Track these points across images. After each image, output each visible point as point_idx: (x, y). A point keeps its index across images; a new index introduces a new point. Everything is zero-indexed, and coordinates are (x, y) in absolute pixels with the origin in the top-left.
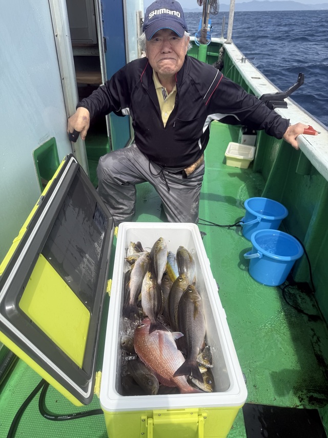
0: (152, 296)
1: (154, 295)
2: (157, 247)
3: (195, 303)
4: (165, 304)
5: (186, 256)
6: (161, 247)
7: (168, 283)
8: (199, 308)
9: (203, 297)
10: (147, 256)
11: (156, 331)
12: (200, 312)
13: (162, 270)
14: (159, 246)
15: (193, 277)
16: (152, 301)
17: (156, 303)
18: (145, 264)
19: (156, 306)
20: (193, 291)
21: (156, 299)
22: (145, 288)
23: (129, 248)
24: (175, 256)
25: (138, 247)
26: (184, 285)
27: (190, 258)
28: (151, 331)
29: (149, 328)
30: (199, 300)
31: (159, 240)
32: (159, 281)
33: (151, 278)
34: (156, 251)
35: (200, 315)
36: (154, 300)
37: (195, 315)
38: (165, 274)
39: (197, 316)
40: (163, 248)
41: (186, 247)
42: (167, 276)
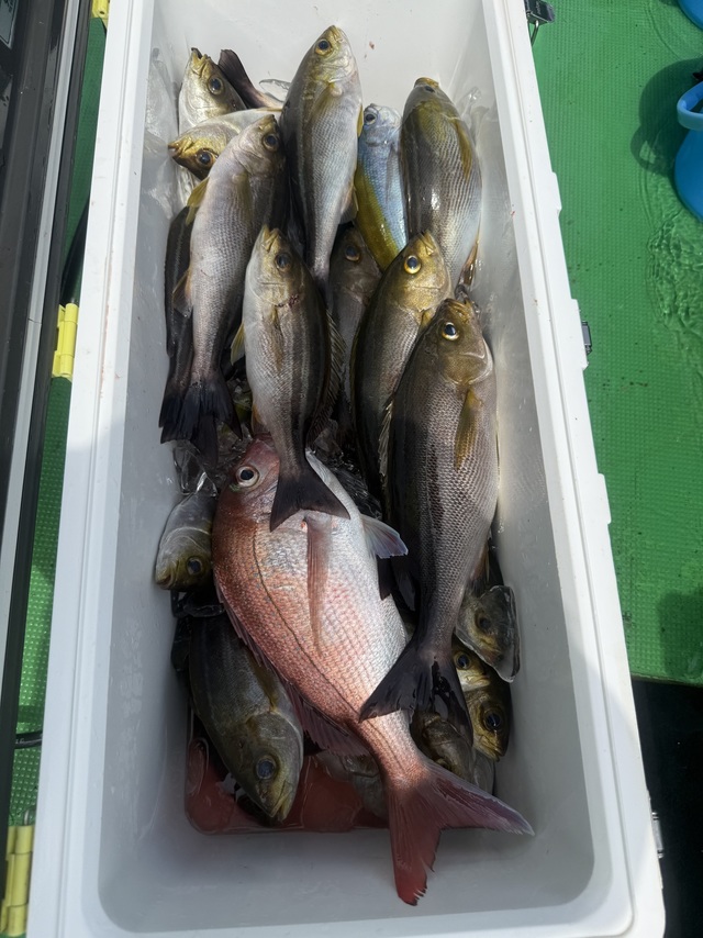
0: (289, 341)
1: (297, 338)
2: (312, 85)
3: (465, 393)
4: (344, 371)
5: (444, 140)
6: (330, 85)
7: (356, 270)
8: (482, 415)
9: (501, 358)
10: (267, 138)
11: (300, 515)
12: (482, 433)
13: (332, 204)
14: (320, 80)
15: (467, 246)
16: (289, 366)
17: (305, 372)
18: (254, 182)
19: (306, 385)
20: (461, 332)
21: (305, 354)
22: (258, 306)
23: (186, 82)
24: (395, 133)
25: (230, 82)
26: (423, 292)
27: (465, 150)
28: (277, 517)
29: (270, 496)
30: (486, 373)
31: (324, 44)
32: (321, 261)
33: (278, 260)
34: (307, 104)
35: (483, 444)
36: (297, 357)
37: (459, 448)
38: (346, 227)
39: (469, 452)
40: (338, 89)
41: (447, 88)
42: (357, 238)
